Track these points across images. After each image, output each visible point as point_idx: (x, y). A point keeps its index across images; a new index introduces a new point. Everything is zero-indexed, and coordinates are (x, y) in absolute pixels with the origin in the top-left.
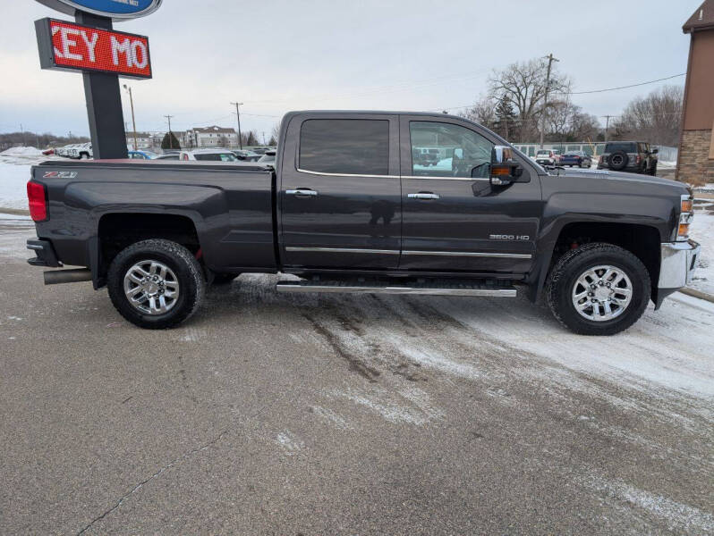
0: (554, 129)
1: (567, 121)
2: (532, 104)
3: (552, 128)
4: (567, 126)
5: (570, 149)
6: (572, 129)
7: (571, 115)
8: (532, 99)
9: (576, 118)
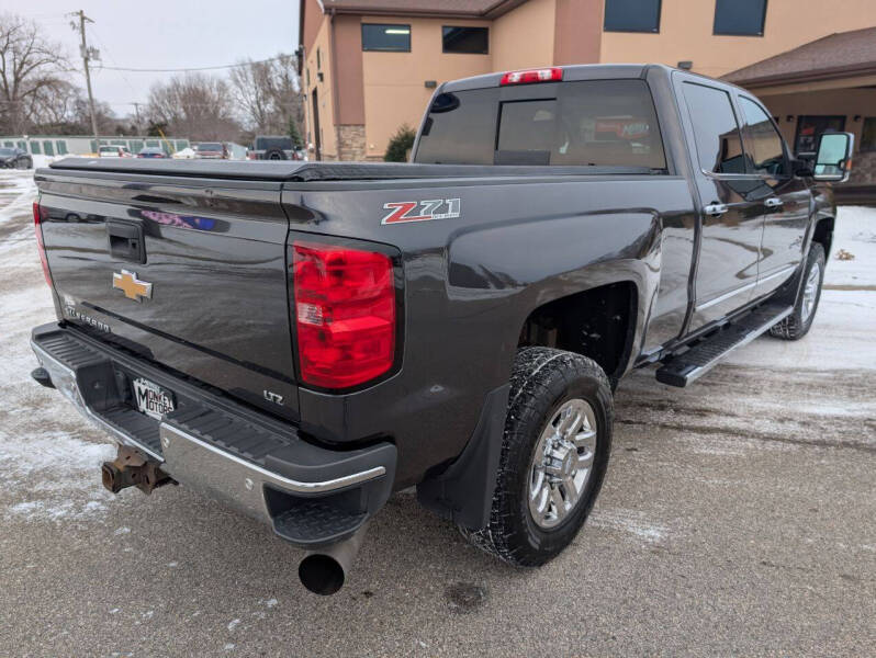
0: (53, 118)
1: (68, 106)
2: (17, 80)
3: (48, 116)
4: (69, 114)
5: (149, 145)
6: (78, 119)
7: (73, 100)
8: (16, 73)
9: (79, 103)
